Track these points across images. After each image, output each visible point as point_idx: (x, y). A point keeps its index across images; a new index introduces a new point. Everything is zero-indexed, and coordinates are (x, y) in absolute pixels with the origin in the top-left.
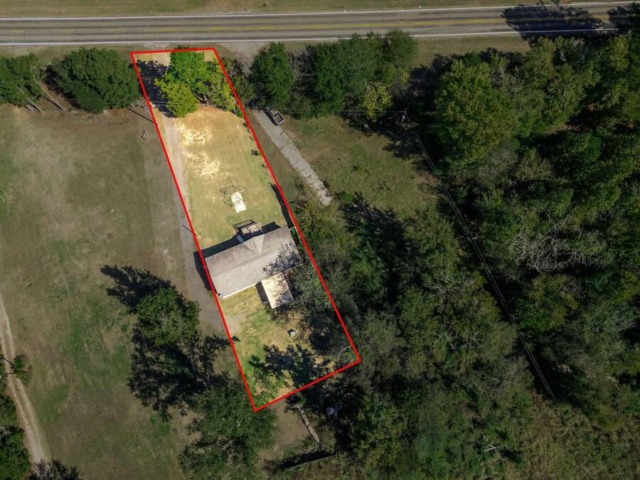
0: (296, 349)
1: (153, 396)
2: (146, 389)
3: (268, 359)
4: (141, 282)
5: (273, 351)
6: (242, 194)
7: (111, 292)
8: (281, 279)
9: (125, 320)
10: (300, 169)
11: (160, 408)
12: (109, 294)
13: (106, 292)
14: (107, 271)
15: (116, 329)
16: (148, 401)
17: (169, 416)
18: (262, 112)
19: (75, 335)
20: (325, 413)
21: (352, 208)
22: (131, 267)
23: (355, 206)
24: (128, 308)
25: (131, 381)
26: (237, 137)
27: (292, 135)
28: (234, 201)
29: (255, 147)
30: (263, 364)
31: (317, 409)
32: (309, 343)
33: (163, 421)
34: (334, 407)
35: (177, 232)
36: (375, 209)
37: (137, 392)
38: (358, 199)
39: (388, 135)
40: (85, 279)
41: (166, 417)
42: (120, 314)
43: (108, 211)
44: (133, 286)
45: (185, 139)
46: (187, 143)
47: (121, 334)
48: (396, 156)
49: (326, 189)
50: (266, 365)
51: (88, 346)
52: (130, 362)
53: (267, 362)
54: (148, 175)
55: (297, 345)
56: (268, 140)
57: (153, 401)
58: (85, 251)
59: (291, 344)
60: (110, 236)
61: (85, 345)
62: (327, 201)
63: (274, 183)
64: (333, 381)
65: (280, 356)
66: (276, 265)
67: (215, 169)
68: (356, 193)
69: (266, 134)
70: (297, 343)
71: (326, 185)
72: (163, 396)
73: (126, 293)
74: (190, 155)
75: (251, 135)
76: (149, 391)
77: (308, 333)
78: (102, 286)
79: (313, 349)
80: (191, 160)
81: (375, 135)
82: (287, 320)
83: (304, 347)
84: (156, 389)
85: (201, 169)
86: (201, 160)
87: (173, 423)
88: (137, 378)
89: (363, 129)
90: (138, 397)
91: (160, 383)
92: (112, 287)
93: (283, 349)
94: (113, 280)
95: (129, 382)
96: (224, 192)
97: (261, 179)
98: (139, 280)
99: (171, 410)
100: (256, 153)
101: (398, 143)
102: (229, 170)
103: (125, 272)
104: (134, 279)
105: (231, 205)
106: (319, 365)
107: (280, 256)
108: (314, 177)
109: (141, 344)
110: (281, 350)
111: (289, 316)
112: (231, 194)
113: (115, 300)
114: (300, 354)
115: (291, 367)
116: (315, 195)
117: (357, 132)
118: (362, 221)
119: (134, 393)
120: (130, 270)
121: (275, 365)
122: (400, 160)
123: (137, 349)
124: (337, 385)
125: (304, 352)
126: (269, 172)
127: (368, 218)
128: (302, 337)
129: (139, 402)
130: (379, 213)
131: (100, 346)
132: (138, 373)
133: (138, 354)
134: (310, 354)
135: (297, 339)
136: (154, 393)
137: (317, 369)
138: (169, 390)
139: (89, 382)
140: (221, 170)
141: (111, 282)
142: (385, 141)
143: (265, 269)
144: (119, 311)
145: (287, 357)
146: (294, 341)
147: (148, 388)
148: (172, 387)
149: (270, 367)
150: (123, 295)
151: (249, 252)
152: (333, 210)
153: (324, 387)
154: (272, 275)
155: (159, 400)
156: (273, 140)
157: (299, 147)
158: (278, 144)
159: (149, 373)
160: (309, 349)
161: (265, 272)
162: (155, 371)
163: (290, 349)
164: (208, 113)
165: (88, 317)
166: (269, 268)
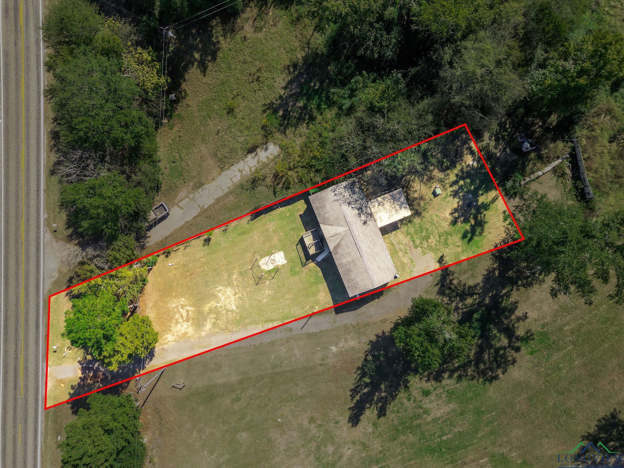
0: (455, 188)
1: (504, 354)
2: (497, 362)
3: (466, 221)
4: (371, 377)
5: (456, 215)
6: (262, 256)
7: (382, 413)
8: (376, 204)
9: (416, 394)
10: (230, 184)
11: (518, 344)
12: (385, 415)
13: (382, 419)
14: (355, 420)
15: (427, 403)
16: (510, 358)
17: (527, 333)
18: (149, 234)
19: (431, 451)
20: (529, 153)
21: (284, 117)
22: (352, 390)
23: (281, 113)
24: (402, 388)
25: (486, 380)
26: (184, 265)
27: (182, 194)
28: (271, 267)
29: (199, 242)
30: (471, 226)
31: (523, 163)
32: (448, 172)
33: (533, 339)
34: (523, 142)
35: (310, 336)
36: (285, 88)
37: (499, 372)
38: (270, 108)
39: (186, 68)
40: (365, 446)
41: (528, 338)
42: (409, 400)
43: (279, 426)
44: (375, 386)
45: (185, 334)
46: (191, 331)
47: (433, 397)
48: (214, 59)
49: (259, 150)
50: (473, 222)
52: (465, 383)
53: (469, 221)
54: (234, 378)
55: (451, 186)
56: (188, 225)
57: (511, 354)
58: (330, 449)
59: (449, 193)
60: (312, 420)
61: (444, 438)
62: (273, 150)
63: (249, 217)
64: (493, 143)
65: (462, 207)
66: (360, 209)
67: (228, 293)
68: (264, 111)
69: (181, 228)
70: (448, 186)
71: (252, 150)
72: (505, 341)
73: (383, 394)
74: (208, 326)
75: (182, 247)
76: (499, 359)
77: (437, 173)
78: (375, 425)
79: (455, 167)
80: (214, 324)
81: (184, 86)
82: (421, 198)
83: (453, 178)
84: (497, 351)
85: (228, 311)
86: (215, 311)
87: (536, 328)
88: (483, 373)
89: (176, 101)
90: (506, 371)
91: (490, 346)
92: (376, 412)
93: (455, 203)
94: (368, 412)
95: (487, 383)
96: (259, 280)
97: (243, 233)
98: (367, 380)
99: (520, 332)
100: (208, 241)
101: (197, 56)
102: (230, 275)
103: (358, 397)
104: (367, 384)
105: (277, 270)
106: (474, 160)
107: (349, 204)
108: (241, 165)
109: (444, 371)
110: (456, 206)
111: (416, 195)
112: (262, 271)
113: (391, 407)
114: (461, 183)
115: (475, 194)
116: (265, 165)
117: (180, 110)
118: (301, 104)
119: (501, 376)
120: (354, 391)
121: (473, 211)
122: (220, 54)
123: (450, 376)
124: (497, 140)
125: (460, 177)
126: (233, 224)
127: (296, 97)
128: (441, 181)
129: (511, 369)
130: (290, 82)
131: (445, 421)
132: (478, 373)
133: (456, 375)
134: (462, 170)
135: (444, 187)
136: (502, 352)
137: (478, 162)
138: (498, 335)
139: (487, 429)
140: (230, 284)
141: (370, 413)
142: (193, 72)
143: (365, 223)
144: (405, 401)
145: (464, 198)
146: (445, 190)
147: (495, 359)
148: (495, 332)
149: (475, 218)
150: (386, 398)
151: (343, 242)
152: (285, 142)
153: (498, 154)
154: (371, 215)
155: (509, 346)
156: (189, 218)
157: (200, 185)
158: (195, 212)
159: (479, 359)
160: (456, 171)
161: (369, 222)
162: (475, 354)
163: (455, 194)
164: (150, 305)
165: (411, 438)
166: (363, 217)
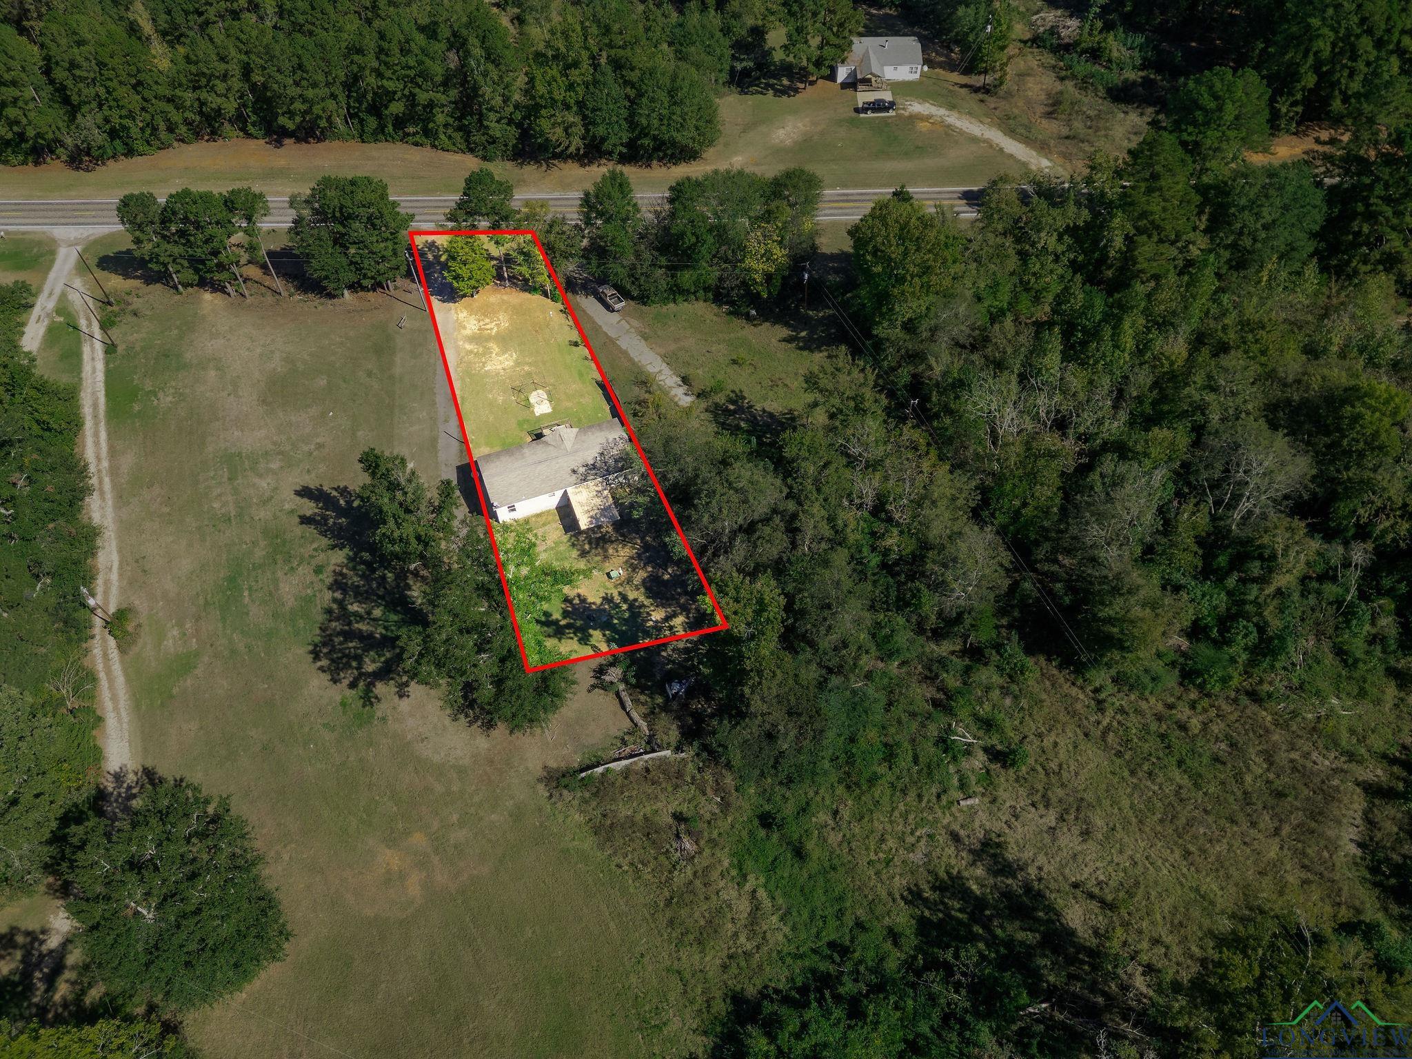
0: (617, 599)
1: (350, 666)
2: (341, 658)
3: (566, 614)
4: (359, 507)
5: (577, 601)
6: (549, 394)
7: (305, 520)
8: (600, 488)
9: (321, 557)
10: (644, 362)
11: (361, 684)
12: (302, 523)
13: (298, 520)
14: (305, 492)
15: (305, 571)
16: (342, 675)
17: (376, 697)
18: (591, 298)
19: (231, 580)
20: (663, 692)
21: (726, 410)
22: (346, 487)
23: (732, 407)
24: (331, 542)
25: (316, 646)
26: (548, 326)
27: (635, 323)
28: (532, 400)
29: (575, 336)
30: (557, 621)
31: (648, 688)
32: (642, 590)
33: (364, 706)
34: (680, 682)
35: (434, 441)
36: (764, 411)
37: (324, 662)
38: (737, 398)
39: (787, 324)
40: (265, 502)
41: (368, 699)
42: (315, 550)
43: (323, 415)
44: (346, 512)
45: (465, 328)
46: (468, 332)
47: (311, 577)
48: (801, 349)
49: (686, 387)
50: (563, 623)
51: (250, 595)
52: (321, 618)
53: (564, 618)
54: (397, 370)
55: (620, 593)
56: (597, 329)
57: (347, 676)
58: (274, 465)
59: (609, 592)
60: (320, 446)
61: (246, 593)
62: (686, 401)
63: (599, 378)
64: (681, 645)
65: (589, 609)
66: (594, 466)
67: (507, 363)
68: (733, 391)
69: (594, 322)
70: (621, 589)
71: (685, 380)
72: (370, 667)
73: (331, 521)
74: (468, 347)
75: (571, 323)
76: (344, 660)
77: (641, 575)
78: (292, 511)
79: (648, 597)
80: (471, 352)
81: (767, 324)
82: (606, 557)
83: (632, 595)
84: (358, 658)
85: (484, 363)
86: (487, 352)
87: (381, 709)
88: (327, 641)
89: (748, 317)
90: (324, 671)
91: (366, 650)
92: (308, 513)
93: (594, 598)
94: (312, 504)
95: (311, 648)
96: (518, 390)
97: (581, 375)
98: (356, 504)
99: (380, 688)
100: (576, 344)
101: (803, 334)
102: (530, 364)
103: (334, 493)
104: (349, 503)
105: (528, 406)
106: (657, 622)
107: (602, 454)
108: (667, 371)
109: (345, 592)
110: (590, 600)
111: (611, 551)
112: (529, 392)
113: (310, 530)
114: (625, 607)
115: (606, 626)
116: (666, 393)
117: (738, 322)
118: (743, 424)
119: (319, 664)
120: (344, 491)
121: (579, 623)
122: (805, 353)
123: (335, 600)
124: (686, 650)
125: (632, 605)
126: (593, 365)
127: (753, 421)
128: (629, 581)
129: (326, 677)
130: (771, 415)
131: (271, 594)
132: (330, 635)
133: (335, 606)
134: (643, 606)
135: (621, 584)
136: (354, 664)
137: (653, 627)
138: (383, 659)
139: (241, 647)
140: (517, 363)
141: (309, 508)
142: (785, 332)
143: (574, 472)
144: (315, 545)
145: (600, 611)
146: (616, 587)
147: (345, 656)
148: (388, 655)
149: (568, 626)
150: (326, 524)
152: (695, 413)
153: (664, 654)
154: (585, 480)
155: (361, 674)
156: (605, 329)
157: (645, 338)
158: (612, 334)
159: (348, 635)
160: (642, 598)
162: (360, 631)
163: (607, 599)
164: (505, 297)
165: (259, 554)
166: (582, 470)
